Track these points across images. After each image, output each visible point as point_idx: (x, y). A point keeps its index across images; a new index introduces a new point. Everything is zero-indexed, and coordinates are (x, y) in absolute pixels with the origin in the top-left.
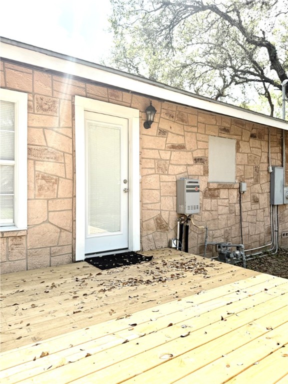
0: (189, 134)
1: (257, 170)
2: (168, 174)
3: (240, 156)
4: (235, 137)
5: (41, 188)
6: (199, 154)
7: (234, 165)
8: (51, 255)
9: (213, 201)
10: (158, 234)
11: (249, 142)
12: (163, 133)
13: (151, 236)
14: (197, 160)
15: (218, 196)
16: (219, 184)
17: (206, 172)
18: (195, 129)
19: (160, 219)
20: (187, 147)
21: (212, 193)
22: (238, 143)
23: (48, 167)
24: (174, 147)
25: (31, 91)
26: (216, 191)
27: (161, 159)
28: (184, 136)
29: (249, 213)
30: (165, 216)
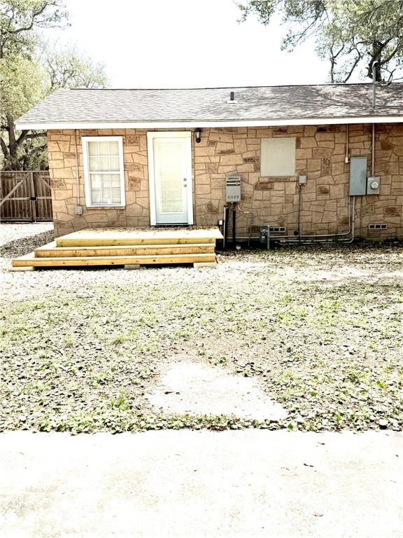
0: (238, 141)
1: (327, 162)
2: (217, 173)
3: (301, 152)
4: (295, 135)
5: (132, 185)
6: (250, 155)
7: (294, 161)
8: (138, 220)
9: (265, 192)
10: (209, 215)
11: (314, 137)
12: (212, 143)
13: (203, 217)
14: (246, 160)
15: (271, 188)
16: (271, 178)
17: (257, 169)
18: (245, 136)
19: (211, 205)
20: (237, 150)
21: (265, 186)
22: (298, 141)
23: (135, 174)
24: (223, 153)
25: (124, 134)
26: (269, 184)
27: (211, 163)
28: (233, 143)
29: (313, 203)
30: (215, 203)
